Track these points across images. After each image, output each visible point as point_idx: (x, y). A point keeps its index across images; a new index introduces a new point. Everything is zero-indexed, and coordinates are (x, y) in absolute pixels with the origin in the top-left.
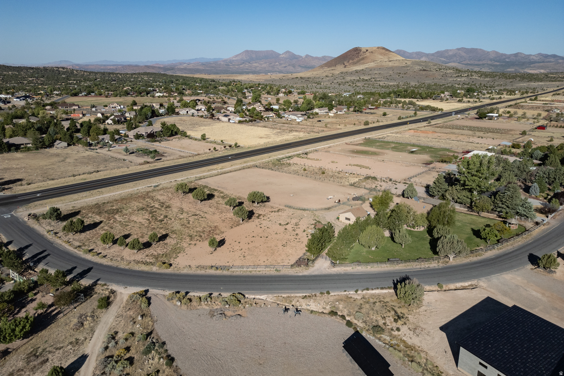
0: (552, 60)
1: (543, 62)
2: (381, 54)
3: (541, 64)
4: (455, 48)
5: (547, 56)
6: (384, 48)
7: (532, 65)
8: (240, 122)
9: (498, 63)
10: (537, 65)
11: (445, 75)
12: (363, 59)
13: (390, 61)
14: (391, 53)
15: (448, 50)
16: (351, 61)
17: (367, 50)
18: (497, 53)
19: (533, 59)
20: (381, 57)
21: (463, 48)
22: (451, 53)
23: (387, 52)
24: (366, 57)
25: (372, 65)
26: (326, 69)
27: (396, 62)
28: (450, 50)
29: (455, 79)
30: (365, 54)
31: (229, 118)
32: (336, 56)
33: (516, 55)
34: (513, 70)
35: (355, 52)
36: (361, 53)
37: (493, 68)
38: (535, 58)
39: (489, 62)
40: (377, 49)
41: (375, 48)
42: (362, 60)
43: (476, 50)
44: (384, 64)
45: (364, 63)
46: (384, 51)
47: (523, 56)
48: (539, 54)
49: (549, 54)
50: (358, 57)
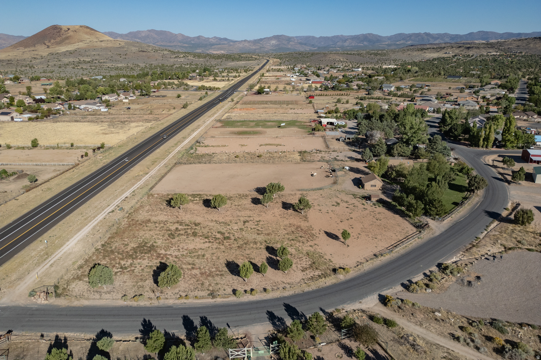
0: (226, 42)
1: (220, 44)
2: (87, 33)
3: (219, 46)
4: (146, 30)
5: (220, 39)
6: (88, 27)
7: (213, 47)
8: (30, 119)
9: (187, 45)
10: (215, 46)
11: (163, 56)
12: (67, 38)
13: (101, 41)
14: (97, 33)
15: (140, 31)
16: (52, 41)
17: (69, 29)
18: (183, 35)
19: (212, 41)
20: (88, 37)
21: (153, 30)
22: (143, 35)
23: (92, 32)
24: (70, 36)
25: (81, 45)
26: (22, 49)
27: (108, 42)
28: (142, 31)
29: (176, 60)
30: (68, 33)
31: (12, 116)
32: (30, 35)
33: (199, 37)
34: (200, 51)
35: (55, 31)
36: (63, 31)
37: (184, 49)
38: (213, 40)
39: (179, 44)
40: (80, 28)
41: (77, 27)
42: (66, 40)
43: (165, 32)
44: (95, 44)
45: (70, 43)
46: (88, 30)
47: (204, 39)
48: (215, 37)
49: (222, 37)
50: (60, 36)
